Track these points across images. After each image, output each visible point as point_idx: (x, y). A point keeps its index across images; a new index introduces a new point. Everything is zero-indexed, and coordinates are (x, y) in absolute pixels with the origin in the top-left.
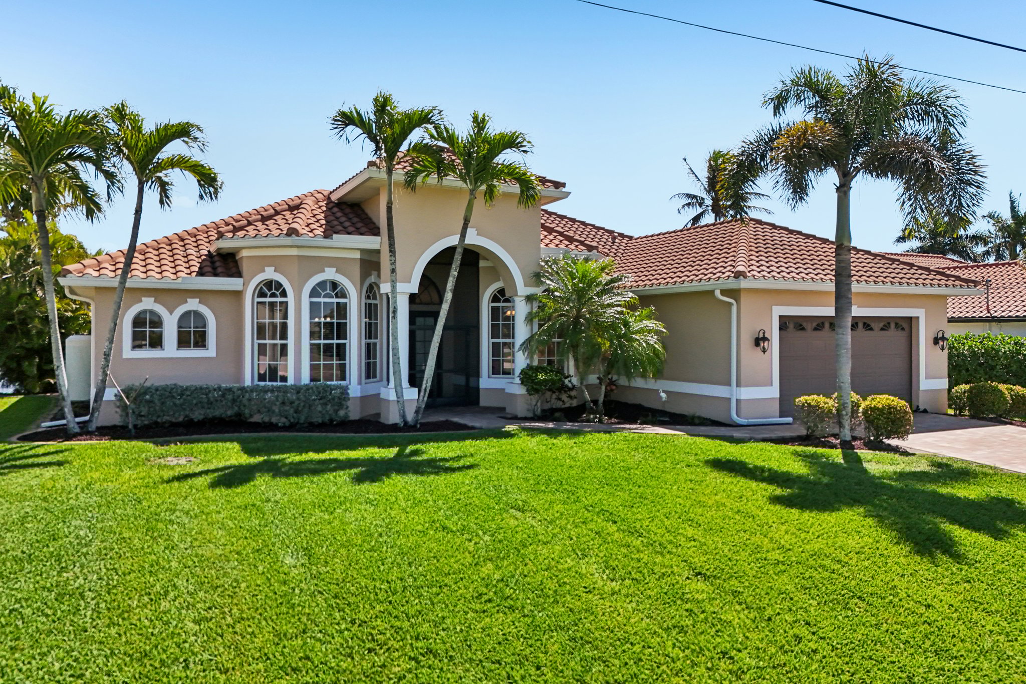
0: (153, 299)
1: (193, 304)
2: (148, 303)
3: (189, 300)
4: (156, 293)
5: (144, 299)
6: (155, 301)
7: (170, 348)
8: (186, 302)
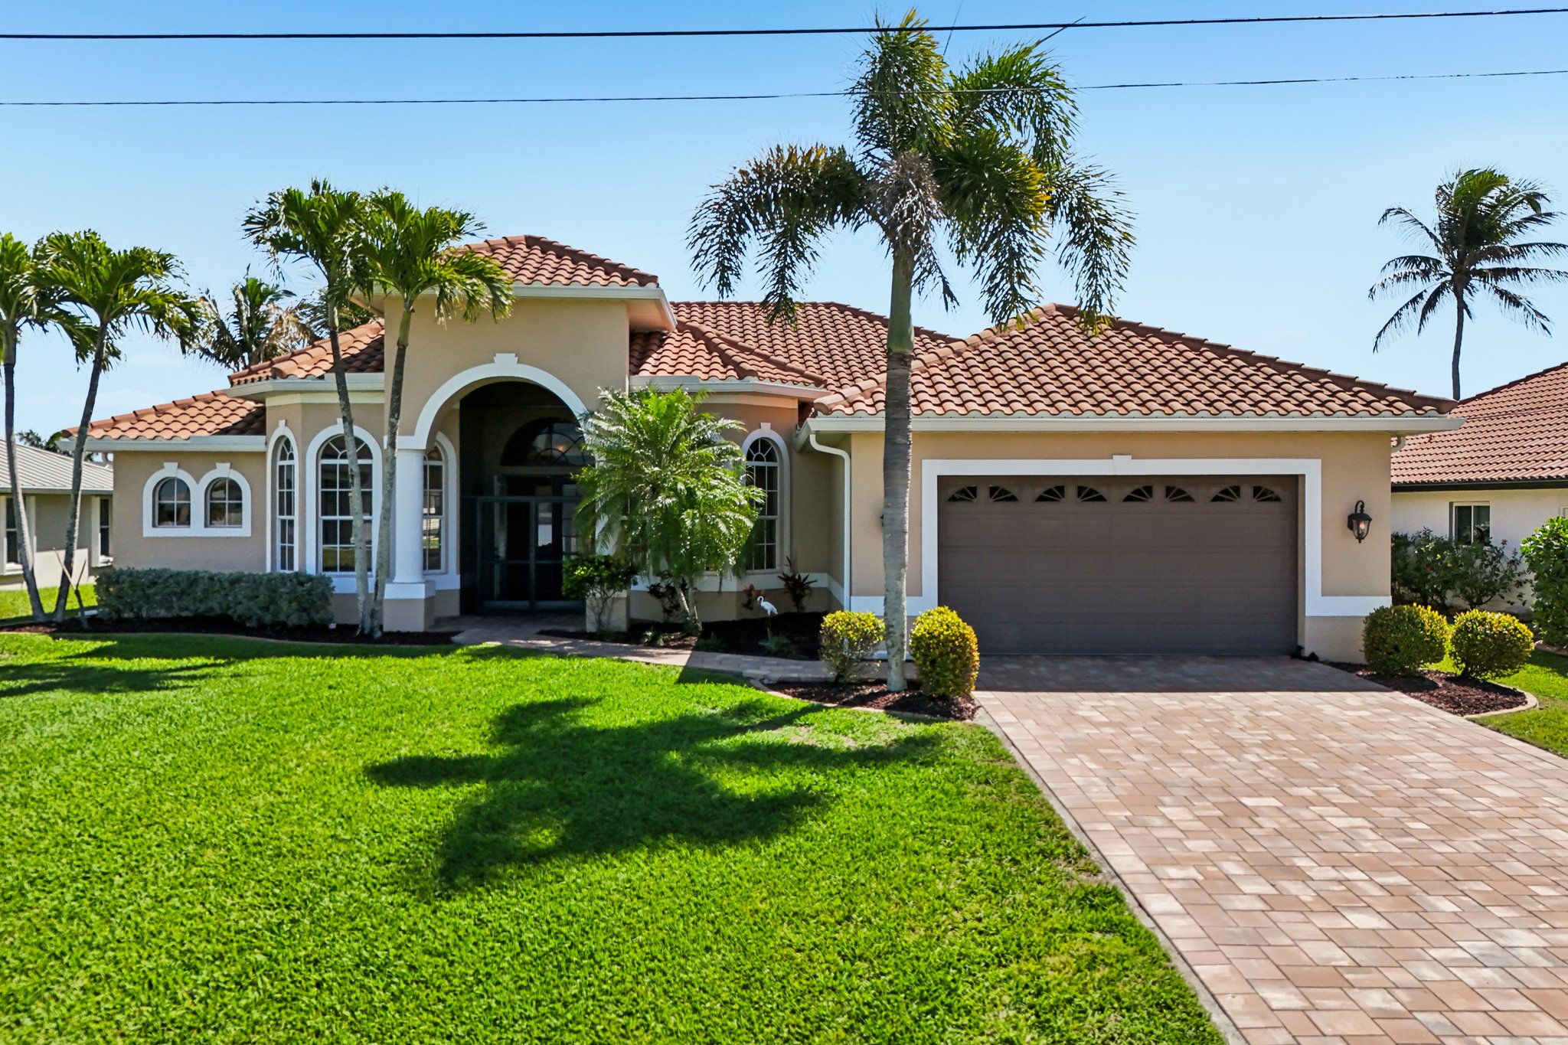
0: (176, 464)
1: (222, 470)
2: (170, 470)
3: (218, 465)
4: (180, 457)
5: (166, 464)
6: (179, 467)
7: (197, 527)
8: (215, 467)
